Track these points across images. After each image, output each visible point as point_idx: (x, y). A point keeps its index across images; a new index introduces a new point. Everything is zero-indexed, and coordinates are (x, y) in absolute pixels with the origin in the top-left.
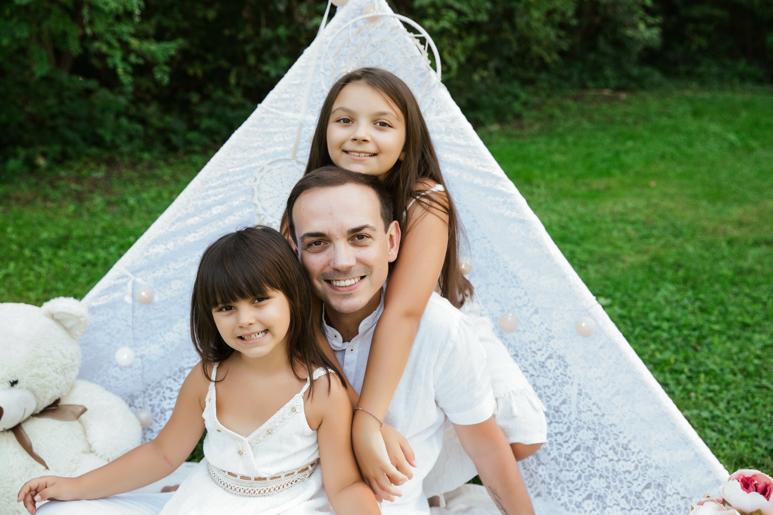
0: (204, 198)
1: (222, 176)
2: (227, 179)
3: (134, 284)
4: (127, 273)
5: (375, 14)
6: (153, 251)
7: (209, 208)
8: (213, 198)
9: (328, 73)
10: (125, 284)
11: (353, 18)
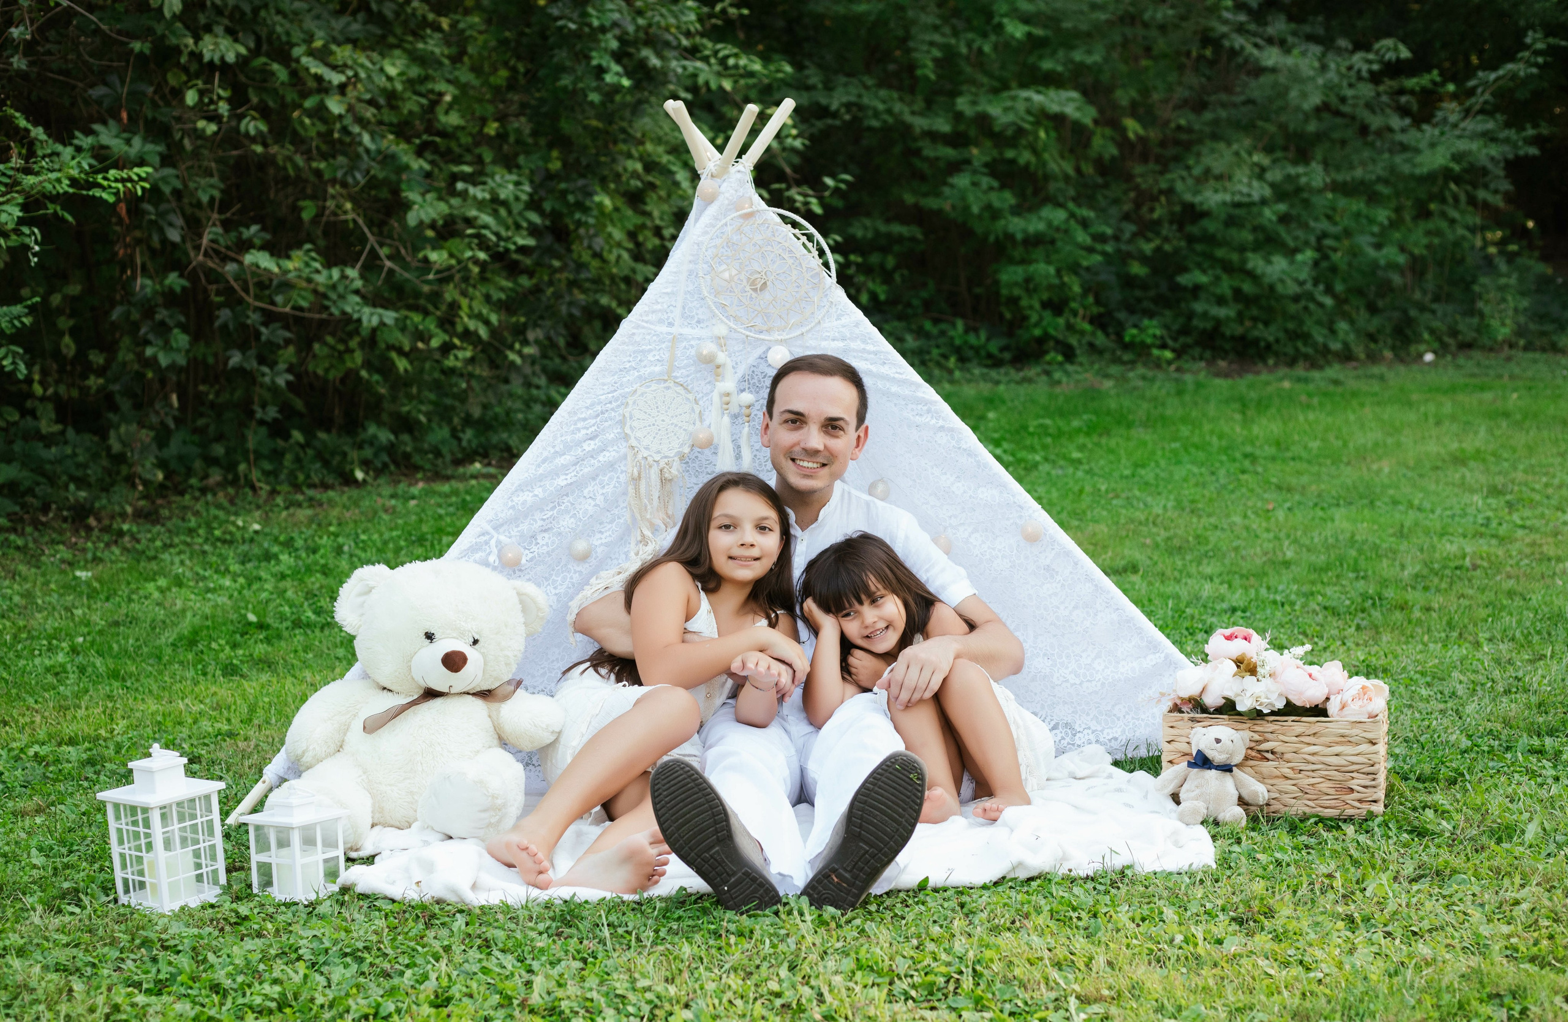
0: (573, 433)
1: (593, 405)
2: (599, 408)
3: (498, 542)
4: (489, 528)
5: (754, 208)
6: (520, 499)
7: (579, 443)
8: (584, 432)
9: (708, 277)
10: (487, 543)
11: (725, 216)
